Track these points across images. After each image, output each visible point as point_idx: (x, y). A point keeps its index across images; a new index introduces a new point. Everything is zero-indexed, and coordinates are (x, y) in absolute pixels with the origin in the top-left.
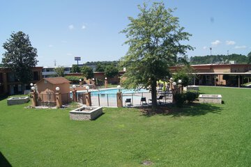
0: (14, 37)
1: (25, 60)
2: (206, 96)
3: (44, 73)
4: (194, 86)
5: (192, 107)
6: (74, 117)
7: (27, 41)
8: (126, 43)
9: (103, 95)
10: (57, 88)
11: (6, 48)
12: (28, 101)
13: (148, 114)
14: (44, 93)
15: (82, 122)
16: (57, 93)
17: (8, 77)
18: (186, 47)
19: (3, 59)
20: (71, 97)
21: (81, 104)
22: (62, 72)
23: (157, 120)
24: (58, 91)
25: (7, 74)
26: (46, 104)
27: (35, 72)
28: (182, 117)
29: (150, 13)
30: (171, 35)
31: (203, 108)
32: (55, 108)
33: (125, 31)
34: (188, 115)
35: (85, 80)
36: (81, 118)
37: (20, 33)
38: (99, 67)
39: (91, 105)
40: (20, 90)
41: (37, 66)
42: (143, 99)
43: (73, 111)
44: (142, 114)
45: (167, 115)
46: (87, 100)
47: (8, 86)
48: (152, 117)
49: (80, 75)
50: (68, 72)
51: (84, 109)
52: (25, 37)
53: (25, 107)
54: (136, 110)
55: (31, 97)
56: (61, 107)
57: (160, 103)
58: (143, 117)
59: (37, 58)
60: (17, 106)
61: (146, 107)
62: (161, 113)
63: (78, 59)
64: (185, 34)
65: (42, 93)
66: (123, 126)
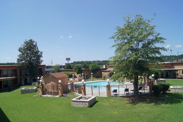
0: (27, 43)
1: (33, 60)
2: (175, 87)
3: (46, 70)
4: (161, 79)
5: (167, 96)
6: (75, 104)
7: (35, 46)
8: (113, 46)
9: (95, 87)
10: (60, 81)
11: (20, 51)
12: (36, 91)
13: (134, 102)
14: (49, 84)
15: (82, 109)
16: (59, 85)
17: (20, 72)
18: (161, 48)
19: (18, 59)
20: (69, 88)
21: (77, 94)
22: (59, 69)
23: (143, 107)
24: (60, 84)
25: (20, 70)
26: (51, 93)
27: (40, 69)
28: (163, 105)
29: (133, 23)
30: (149, 39)
31: (176, 98)
32: (58, 96)
33: (113, 38)
34: (167, 104)
35: (76, 74)
36: (81, 105)
37: (31, 40)
38: (85, 65)
39: (85, 95)
40: (28, 82)
41: (41, 64)
42: (127, 90)
43: (74, 99)
44: (128, 102)
45: (149, 103)
46: (82, 90)
47: (21, 79)
48: (138, 105)
49: (72, 71)
50: (63, 69)
51: (81, 98)
52: (34, 44)
53: (35, 95)
54: (123, 99)
55: (38, 88)
56: (63, 96)
57: (141, 93)
58: (130, 104)
59: (42, 59)
60: (28, 94)
61: (130, 97)
62: (144, 101)
63: (68, 59)
64: (161, 38)
65: (48, 84)
66: (116, 112)
